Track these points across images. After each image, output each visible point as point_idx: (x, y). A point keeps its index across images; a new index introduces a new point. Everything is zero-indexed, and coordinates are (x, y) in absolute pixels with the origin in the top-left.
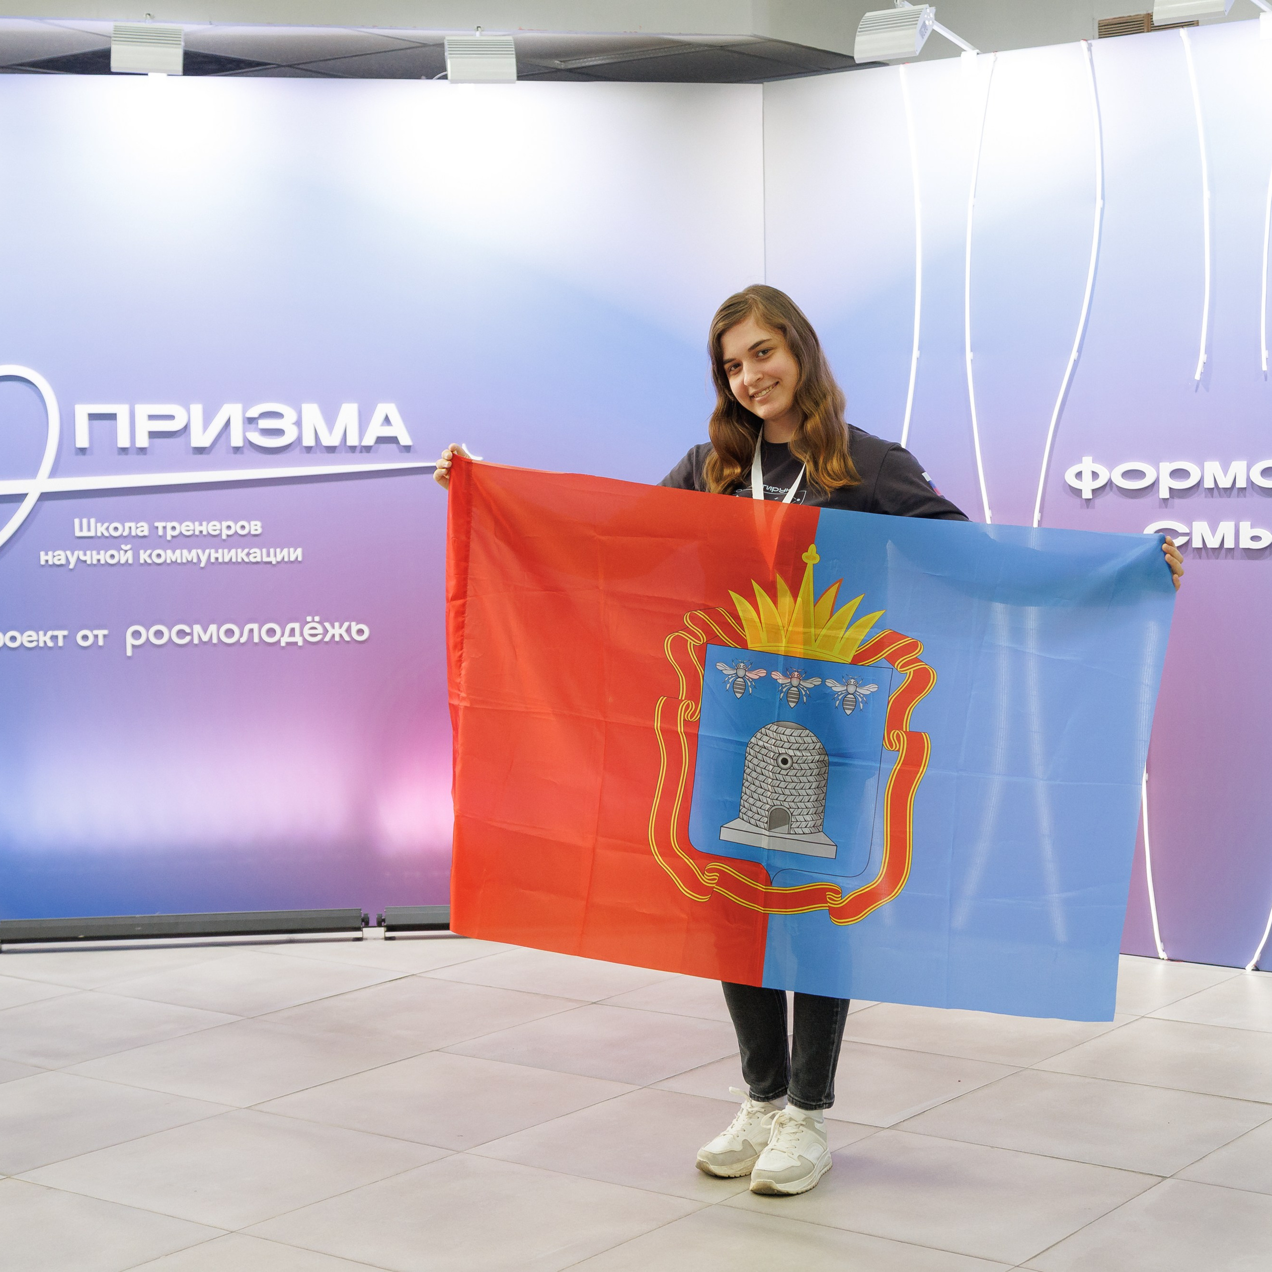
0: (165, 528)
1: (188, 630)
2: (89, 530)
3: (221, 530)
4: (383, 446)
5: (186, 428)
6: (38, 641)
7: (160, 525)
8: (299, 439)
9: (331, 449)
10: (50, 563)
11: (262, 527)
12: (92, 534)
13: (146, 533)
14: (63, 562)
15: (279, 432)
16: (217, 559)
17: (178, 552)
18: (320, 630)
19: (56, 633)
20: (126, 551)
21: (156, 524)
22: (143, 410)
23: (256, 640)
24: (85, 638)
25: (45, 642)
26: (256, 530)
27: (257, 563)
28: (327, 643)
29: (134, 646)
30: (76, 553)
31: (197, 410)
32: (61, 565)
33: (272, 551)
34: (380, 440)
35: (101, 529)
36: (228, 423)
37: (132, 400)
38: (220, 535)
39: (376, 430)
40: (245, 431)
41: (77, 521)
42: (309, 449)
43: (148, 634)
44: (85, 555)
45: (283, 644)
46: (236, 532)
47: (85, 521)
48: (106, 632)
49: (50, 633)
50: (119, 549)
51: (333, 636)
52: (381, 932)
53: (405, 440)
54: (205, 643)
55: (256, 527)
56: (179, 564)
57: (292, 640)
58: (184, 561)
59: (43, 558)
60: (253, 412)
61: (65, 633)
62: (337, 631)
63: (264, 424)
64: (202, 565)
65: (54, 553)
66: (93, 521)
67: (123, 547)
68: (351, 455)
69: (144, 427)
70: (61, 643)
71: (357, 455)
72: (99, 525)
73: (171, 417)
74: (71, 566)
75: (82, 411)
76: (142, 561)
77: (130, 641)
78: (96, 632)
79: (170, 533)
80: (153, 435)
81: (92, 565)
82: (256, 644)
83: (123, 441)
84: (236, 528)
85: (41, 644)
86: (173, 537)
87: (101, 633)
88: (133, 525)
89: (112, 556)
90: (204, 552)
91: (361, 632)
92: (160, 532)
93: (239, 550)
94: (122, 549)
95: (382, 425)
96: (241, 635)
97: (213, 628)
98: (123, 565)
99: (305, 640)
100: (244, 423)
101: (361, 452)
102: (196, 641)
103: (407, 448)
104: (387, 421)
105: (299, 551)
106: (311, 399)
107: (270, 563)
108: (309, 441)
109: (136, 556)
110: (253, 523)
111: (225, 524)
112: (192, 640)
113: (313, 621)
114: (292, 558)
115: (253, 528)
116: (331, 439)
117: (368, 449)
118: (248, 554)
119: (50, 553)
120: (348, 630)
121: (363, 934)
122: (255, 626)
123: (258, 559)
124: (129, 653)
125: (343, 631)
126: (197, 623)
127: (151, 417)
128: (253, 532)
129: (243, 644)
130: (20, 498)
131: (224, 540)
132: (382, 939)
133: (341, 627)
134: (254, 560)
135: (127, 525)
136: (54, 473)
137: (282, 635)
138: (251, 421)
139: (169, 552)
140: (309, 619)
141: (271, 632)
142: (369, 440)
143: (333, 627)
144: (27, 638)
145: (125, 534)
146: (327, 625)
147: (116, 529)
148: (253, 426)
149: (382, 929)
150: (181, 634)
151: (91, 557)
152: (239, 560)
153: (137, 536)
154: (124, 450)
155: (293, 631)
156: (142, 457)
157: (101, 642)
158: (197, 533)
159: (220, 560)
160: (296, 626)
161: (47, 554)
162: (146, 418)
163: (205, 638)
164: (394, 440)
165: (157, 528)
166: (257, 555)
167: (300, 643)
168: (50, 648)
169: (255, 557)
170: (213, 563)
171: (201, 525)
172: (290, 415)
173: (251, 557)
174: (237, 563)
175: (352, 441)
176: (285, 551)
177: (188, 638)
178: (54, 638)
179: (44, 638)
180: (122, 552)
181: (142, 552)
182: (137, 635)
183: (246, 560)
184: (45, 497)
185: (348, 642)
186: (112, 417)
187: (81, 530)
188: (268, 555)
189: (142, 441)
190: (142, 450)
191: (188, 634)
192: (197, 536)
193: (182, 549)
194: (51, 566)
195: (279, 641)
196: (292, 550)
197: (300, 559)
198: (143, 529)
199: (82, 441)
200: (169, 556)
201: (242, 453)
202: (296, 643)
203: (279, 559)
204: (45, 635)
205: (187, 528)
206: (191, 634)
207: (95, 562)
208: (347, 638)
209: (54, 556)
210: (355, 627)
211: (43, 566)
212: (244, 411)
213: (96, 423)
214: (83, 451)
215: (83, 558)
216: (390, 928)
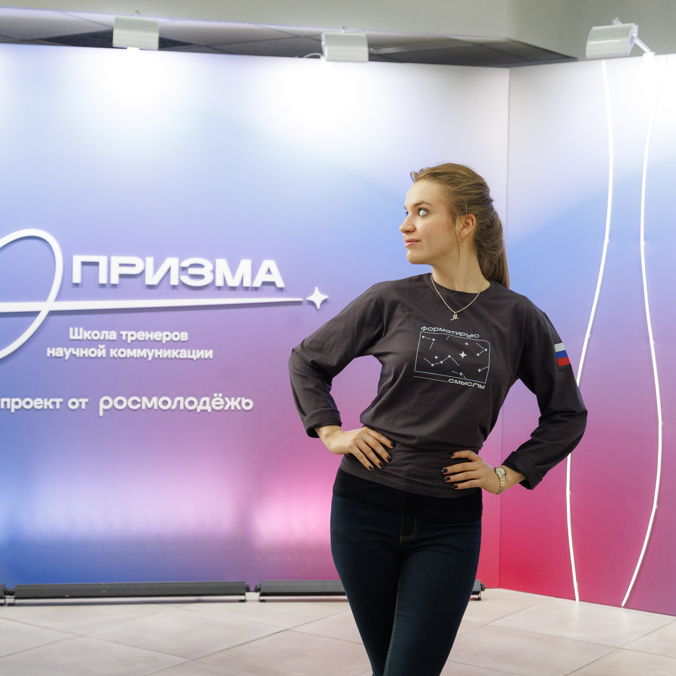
0: (127, 335)
1: (138, 400)
2: (79, 335)
3: (162, 338)
4: (266, 288)
5: (143, 273)
6: (43, 405)
7: (124, 333)
8: (214, 281)
9: (233, 288)
10: (53, 355)
11: (189, 336)
12: (80, 337)
13: (115, 338)
14: (61, 355)
15: (201, 277)
16: (159, 356)
17: (134, 350)
18: (222, 402)
19: (55, 400)
20: (102, 349)
21: (121, 332)
22: (116, 260)
23: (182, 407)
24: (74, 403)
25: (48, 406)
26: (184, 338)
27: (184, 359)
28: (226, 411)
29: (104, 410)
30: (70, 349)
31: (150, 261)
32: (60, 357)
33: (194, 351)
34: (264, 283)
35: (87, 335)
36: (169, 270)
37: (109, 253)
38: (162, 340)
39: (262, 277)
40: (180, 275)
41: (71, 329)
42: (219, 288)
43: (114, 402)
44: (76, 350)
45: (198, 410)
46: (172, 339)
47: (76, 329)
48: (87, 400)
49: (51, 400)
50: (97, 348)
51: (230, 406)
52: (256, 596)
53: (280, 284)
54: (149, 409)
55: (184, 336)
56: (135, 358)
57: (204, 408)
58: (138, 356)
59: (49, 352)
60: (185, 264)
61: (61, 400)
62: (233, 403)
63: (192, 271)
64: (150, 359)
65: (56, 349)
66: (81, 329)
67: (100, 346)
68: (245, 292)
69: (116, 271)
70: (58, 406)
71: (249, 292)
72: (85, 332)
73: (133, 265)
74: (67, 358)
75: (77, 260)
76: (111, 356)
77: (102, 407)
78: (81, 400)
79: (130, 339)
80: (122, 276)
81: (80, 357)
82: (182, 410)
83: (103, 280)
84: (172, 336)
85: (46, 407)
86: (132, 341)
87: (84, 401)
88: (106, 332)
89: (93, 352)
90: (151, 351)
91: (247, 404)
92: (124, 338)
93: (173, 351)
94: (99, 348)
95: (267, 274)
96: (173, 404)
97: (155, 399)
98: (99, 358)
99: (213, 409)
100: (179, 270)
101: (252, 290)
102: (144, 407)
103: (281, 289)
104: (269, 272)
105: (211, 352)
106: (221, 257)
107: (192, 359)
108: (219, 283)
109: (108, 352)
110: (182, 333)
111: (165, 333)
112: (141, 407)
113: (218, 396)
114: (206, 357)
115: (182, 336)
116: (233, 282)
117: (256, 289)
118: (179, 353)
119: (53, 349)
120: (240, 403)
121: (245, 598)
122: (181, 399)
123: (185, 357)
124: (101, 414)
125: (236, 403)
126: (145, 395)
127: (121, 265)
128: (182, 339)
129: (174, 410)
130: (35, 314)
131: (164, 344)
132: (258, 601)
133: (235, 400)
134: (182, 357)
135: (103, 332)
136: (58, 298)
137: (198, 405)
138: (183, 269)
139: (129, 350)
140: (215, 395)
141: (191, 403)
142: (257, 283)
143: (230, 400)
144: (37, 403)
145: (102, 338)
146: (227, 399)
147: (96, 335)
148: (185, 272)
149: (258, 594)
150: (135, 402)
151: (79, 352)
152: (173, 357)
153: (109, 340)
154: (103, 285)
155: (205, 402)
156: (113, 290)
157: (83, 407)
158: (147, 339)
159: (161, 356)
160: (207, 399)
161: (51, 350)
162: (117, 265)
163: (150, 406)
164: (273, 284)
165: (122, 335)
166: (184, 354)
167: (209, 410)
168: (51, 410)
169: (183, 355)
170: (156, 359)
171: (150, 333)
172: (208, 265)
173: (180, 355)
174: (172, 359)
175: (247, 283)
176: (202, 351)
177: (138, 406)
178: (54, 403)
179: (48, 403)
180: (99, 350)
181: (111, 350)
182: (106, 402)
183: (177, 357)
184: (52, 313)
185: (239, 410)
186: (96, 264)
187: (74, 335)
188: (191, 354)
189: (115, 280)
190: (115, 286)
191: (139, 403)
192: (147, 341)
193: (137, 348)
194: (53, 357)
195: (196, 409)
196: (206, 351)
197: (211, 357)
198: (113, 335)
199: (77, 278)
200: (129, 353)
201: (177, 289)
202: (206, 411)
203: (198, 356)
204: (48, 401)
205: (141, 335)
206: (141, 403)
207: (82, 355)
208: (239, 408)
209: (56, 351)
210: (244, 401)
211: (48, 357)
212: (180, 262)
213: (87, 268)
214: (77, 285)
215: (74, 353)
216: (262, 595)
